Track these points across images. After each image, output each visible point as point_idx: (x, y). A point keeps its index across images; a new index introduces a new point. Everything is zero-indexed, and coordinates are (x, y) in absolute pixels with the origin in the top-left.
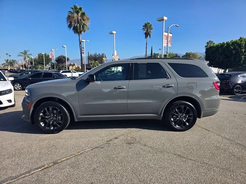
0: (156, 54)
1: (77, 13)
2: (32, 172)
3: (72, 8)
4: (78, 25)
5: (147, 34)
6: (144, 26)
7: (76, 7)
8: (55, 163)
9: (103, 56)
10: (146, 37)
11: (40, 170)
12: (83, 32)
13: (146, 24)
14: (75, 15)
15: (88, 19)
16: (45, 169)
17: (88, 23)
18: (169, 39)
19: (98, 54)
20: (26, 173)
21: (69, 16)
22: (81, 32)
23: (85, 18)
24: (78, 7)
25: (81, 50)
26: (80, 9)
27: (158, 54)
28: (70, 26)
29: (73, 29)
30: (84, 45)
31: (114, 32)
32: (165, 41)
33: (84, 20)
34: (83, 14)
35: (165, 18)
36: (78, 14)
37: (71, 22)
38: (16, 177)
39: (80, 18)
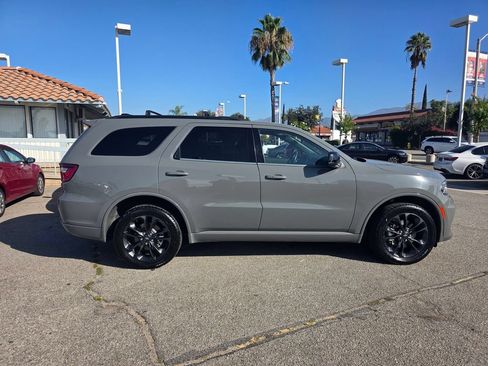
0: (437, 102)
1: (271, 29)
2: (230, 349)
3: (262, 22)
4: (271, 54)
5: (416, 60)
6: (409, 42)
7: (267, 20)
8: (269, 337)
9: (316, 111)
10: (414, 65)
11: (242, 346)
12: (278, 67)
13: (414, 38)
14: (267, 34)
15: (290, 40)
16: (251, 346)
17: (289, 48)
18: (480, 66)
19: (305, 108)
20: (218, 348)
21: (255, 38)
22: (274, 67)
23: (284, 37)
24: (273, 18)
25: (273, 101)
26: (277, 21)
27: (442, 103)
28: (255, 57)
29: (262, 62)
30: (279, 92)
31: (343, 61)
32: (469, 71)
33: (282, 42)
34: (282, 31)
35: (473, 18)
36: (271, 32)
37: (258, 50)
38: (203, 354)
39: (274, 39)
